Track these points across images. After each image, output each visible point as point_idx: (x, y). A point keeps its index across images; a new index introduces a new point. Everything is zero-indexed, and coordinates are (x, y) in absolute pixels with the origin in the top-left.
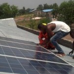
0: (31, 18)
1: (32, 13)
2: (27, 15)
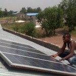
0: (14, 21)
1: (15, 15)
2: (10, 18)
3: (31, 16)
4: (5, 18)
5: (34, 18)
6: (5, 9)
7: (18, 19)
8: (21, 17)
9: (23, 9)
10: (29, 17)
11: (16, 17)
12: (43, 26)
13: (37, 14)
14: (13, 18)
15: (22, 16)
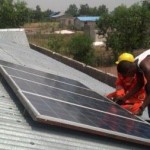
0: (53, 30)
1: (55, 20)
2: (45, 24)
3: (86, 22)
4: (37, 24)
5: (92, 26)
6: (38, 7)
7: (61, 27)
8: (67, 23)
9: (73, 8)
10: (83, 25)
11: (57, 24)
12: (109, 44)
13: (98, 18)
14: (52, 24)
15: (70, 22)
